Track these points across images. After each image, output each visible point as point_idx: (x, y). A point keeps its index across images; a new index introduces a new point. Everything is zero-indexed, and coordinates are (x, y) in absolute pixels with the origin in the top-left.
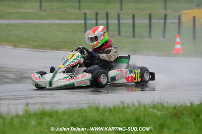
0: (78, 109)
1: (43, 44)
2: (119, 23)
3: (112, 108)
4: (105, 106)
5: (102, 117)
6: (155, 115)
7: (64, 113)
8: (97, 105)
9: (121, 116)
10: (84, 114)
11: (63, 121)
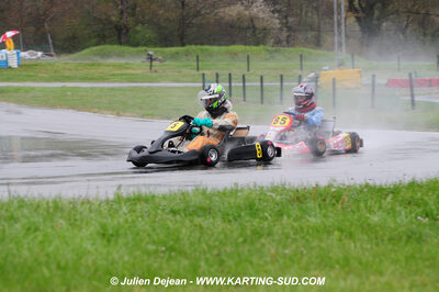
1: (151, 112)
2: (244, 86)
4: (214, 189)
5: (208, 202)
6: (274, 200)
9: (232, 201)
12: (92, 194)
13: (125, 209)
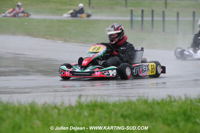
0: (128, 101)
3: (159, 101)
4: (154, 100)
5: (150, 109)
7: (115, 105)
8: (146, 98)
9: (169, 109)
10: (133, 107)
11: (113, 113)
12: (58, 101)
13: (86, 113)
